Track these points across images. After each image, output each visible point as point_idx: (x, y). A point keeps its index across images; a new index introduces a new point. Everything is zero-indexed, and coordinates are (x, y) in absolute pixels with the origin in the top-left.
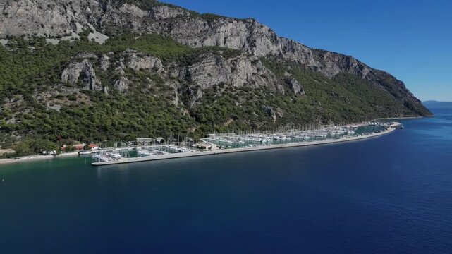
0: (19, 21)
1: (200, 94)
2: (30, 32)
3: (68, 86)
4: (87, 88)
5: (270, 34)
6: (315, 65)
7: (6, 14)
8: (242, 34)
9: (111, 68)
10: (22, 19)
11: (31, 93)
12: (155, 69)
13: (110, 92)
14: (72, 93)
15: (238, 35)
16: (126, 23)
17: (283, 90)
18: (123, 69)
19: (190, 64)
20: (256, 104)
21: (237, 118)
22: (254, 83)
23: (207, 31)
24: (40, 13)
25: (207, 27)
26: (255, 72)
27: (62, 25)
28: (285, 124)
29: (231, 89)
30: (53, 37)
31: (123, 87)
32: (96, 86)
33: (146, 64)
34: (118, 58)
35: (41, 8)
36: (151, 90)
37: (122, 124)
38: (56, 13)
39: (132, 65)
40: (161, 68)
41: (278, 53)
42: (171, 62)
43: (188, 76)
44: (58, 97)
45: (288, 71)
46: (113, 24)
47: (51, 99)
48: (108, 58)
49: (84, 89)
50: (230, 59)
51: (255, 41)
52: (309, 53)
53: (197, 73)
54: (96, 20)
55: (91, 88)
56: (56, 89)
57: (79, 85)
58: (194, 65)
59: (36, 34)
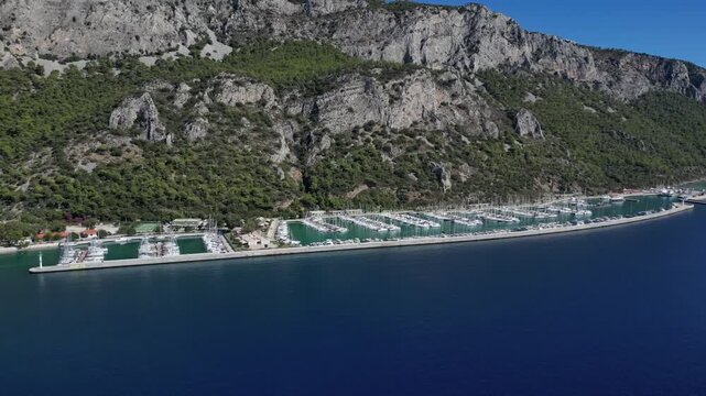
0: (105, 32)
1: (326, 142)
2: (119, 48)
3: (117, 133)
4: (143, 137)
5: (509, 29)
6: (597, 78)
7: (89, 24)
8: (456, 31)
9: (190, 104)
10: (110, 30)
11: (64, 144)
12: (262, 103)
13: (174, 143)
14: (119, 145)
15: (449, 33)
16: (263, 26)
17: (496, 130)
18: (207, 105)
19: (320, 93)
20: (421, 159)
21: (374, 185)
22: (433, 120)
23: (391, 31)
24: (135, 19)
25: (394, 23)
26: (447, 99)
27: (167, 36)
28: (466, 194)
29: (383, 134)
30: (151, 54)
31: (197, 135)
32: (156, 133)
33: (249, 95)
34: (203, 89)
35: (137, 12)
36: (243, 138)
37: (169, 195)
38: (159, 18)
39: (224, 98)
40: (272, 100)
41: (522, 61)
42: (290, 90)
43: (315, 111)
44: (100, 151)
45: (535, 94)
46: (244, 28)
47: (87, 154)
48: (188, 88)
49: (138, 137)
50: (391, 82)
51: (478, 42)
52: (586, 59)
53: (329, 108)
54: (220, 24)
55: (149, 136)
56: (98, 140)
57: (133, 133)
58: (326, 94)
59: (127, 51)
